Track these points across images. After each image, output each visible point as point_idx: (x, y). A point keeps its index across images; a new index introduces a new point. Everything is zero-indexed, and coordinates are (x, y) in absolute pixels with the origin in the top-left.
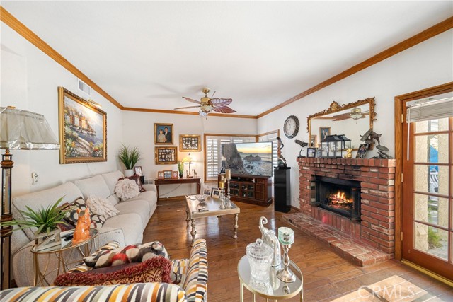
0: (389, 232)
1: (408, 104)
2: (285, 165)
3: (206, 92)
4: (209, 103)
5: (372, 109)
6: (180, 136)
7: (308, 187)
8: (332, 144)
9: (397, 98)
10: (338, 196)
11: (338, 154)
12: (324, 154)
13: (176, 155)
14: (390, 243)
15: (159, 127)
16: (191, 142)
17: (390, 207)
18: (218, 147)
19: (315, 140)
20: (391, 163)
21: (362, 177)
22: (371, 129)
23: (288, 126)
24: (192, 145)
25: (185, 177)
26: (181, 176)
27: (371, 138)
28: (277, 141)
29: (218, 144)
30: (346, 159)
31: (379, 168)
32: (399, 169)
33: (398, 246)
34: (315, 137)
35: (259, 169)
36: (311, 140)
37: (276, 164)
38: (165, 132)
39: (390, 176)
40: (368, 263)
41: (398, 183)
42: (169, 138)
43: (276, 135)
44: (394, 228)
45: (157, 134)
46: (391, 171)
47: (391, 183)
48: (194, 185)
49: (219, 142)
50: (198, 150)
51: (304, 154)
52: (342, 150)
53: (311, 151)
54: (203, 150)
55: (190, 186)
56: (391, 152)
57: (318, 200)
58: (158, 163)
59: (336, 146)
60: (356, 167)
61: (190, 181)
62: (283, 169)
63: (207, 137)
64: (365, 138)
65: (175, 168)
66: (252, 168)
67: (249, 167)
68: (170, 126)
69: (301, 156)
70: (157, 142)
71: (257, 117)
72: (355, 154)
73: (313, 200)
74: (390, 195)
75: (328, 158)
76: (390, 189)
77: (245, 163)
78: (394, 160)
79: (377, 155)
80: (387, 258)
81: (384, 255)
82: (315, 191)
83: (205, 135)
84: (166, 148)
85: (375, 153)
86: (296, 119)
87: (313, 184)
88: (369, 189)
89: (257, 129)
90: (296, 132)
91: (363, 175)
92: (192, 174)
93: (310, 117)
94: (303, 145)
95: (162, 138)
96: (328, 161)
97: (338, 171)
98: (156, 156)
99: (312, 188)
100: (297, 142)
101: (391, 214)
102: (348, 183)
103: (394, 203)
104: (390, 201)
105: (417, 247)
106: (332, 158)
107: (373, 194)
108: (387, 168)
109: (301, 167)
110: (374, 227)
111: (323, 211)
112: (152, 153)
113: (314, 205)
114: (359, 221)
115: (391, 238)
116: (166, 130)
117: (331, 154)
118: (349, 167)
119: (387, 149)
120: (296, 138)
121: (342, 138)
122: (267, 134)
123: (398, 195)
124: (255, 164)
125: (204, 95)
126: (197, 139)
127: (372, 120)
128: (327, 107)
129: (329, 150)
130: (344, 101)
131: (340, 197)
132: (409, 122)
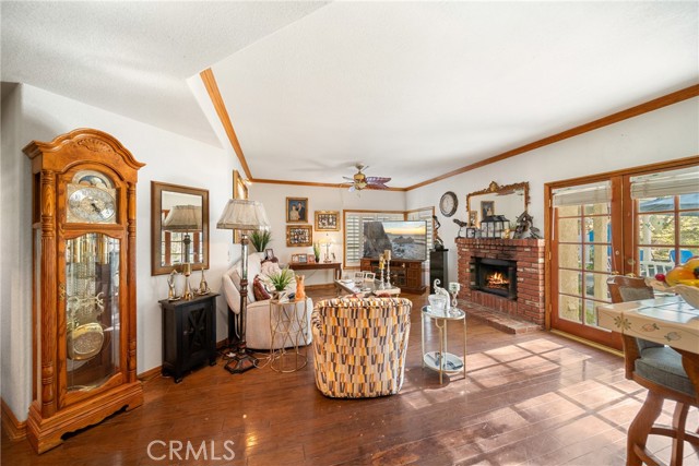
0: (540, 305)
1: (553, 191)
2: (442, 247)
3: (359, 167)
4: (364, 180)
5: (527, 193)
6: (316, 212)
7: (468, 270)
8: (491, 224)
9: (546, 185)
10: (495, 277)
11: (497, 235)
12: (484, 235)
13: (310, 236)
14: (541, 315)
15: (291, 202)
16: (328, 220)
17: (541, 283)
18: (360, 226)
19: (475, 218)
20: (541, 243)
21: (518, 256)
22: (526, 212)
23: (445, 203)
24: (329, 224)
25: (321, 262)
26: (317, 260)
27: (526, 220)
28: (431, 219)
29: (360, 222)
30: (504, 240)
31: (531, 247)
32: (548, 248)
33: (548, 318)
34: (475, 213)
35: (410, 253)
36: (470, 217)
37: (430, 245)
38: (298, 207)
39: (540, 255)
40: (520, 331)
41: (547, 260)
42: (303, 216)
43: (430, 213)
44: (544, 301)
45: (289, 210)
46: (541, 250)
47: (541, 260)
48: (331, 271)
49: (361, 219)
50: (336, 230)
51: (463, 235)
52: (501, 231)
53: (470, 232)
54: (342, 231)
55: (327, 273)
56: (542, 234)
57: (478, 283)
58: (289, 245)
59: (495, 226)
60: (513, 247)
61: (327, 266)
62: (439, 252)
63: (347, 213)
64: (520, 220)
65: (310, 251)
66: (403, 251)
67: (399, 250)
68: (304, 201)
69: (459, 237)
70: (289, 220)
71: (406, 190)
72: (512, 234)
73: (473, 283)
74: (541, 272)
75: (488, 239)
76: (540, 266)
77: (393, 246)
78: (543, 241)
79: (529, 236)
80: (538, 329)
81: (535, 326)
82: (474, 274)
83: (345, 211)
84: (300, 227)
85: (528, 234)
86: (454, 196)
87: (472, 267)
88: (523, 267)
89: (406, 205)
90: (454, 210)
91: (519, 254)
92: (331, 258)
93: (469, 195)
94: (462, 224)
95: (295, 215)
96: (487, 242)
97: (497, 252)
98: (288, 236)
99: (472, 270)
100: (455, 221)
101: (541, 289)
102: (506, 264)
103: (544, 279)
104: (541, 277)
105: (561, 316)
106: (491, 239)
107: (527, 272)
108: (537, 247)
109: (460, 248)
110: (528, 302)
111: (482, 294)
112: (283, 232)
113: (473, 289)
114: (515, 299)
115: (541, 310)
116: (300, 206)
117: (491, 235)
118: (506, 248)
119: (538, 230)
120: (454, 217)
121: (501, 219)
122: (419, 210)
123: (547, 272)
124: (406, 247)
125: (357, 171)
126: (335, 215)
127: (527, 204)
128: (487, 187)
129: (488, 231)
130: (503, 182)
131: (497, 278)
132: (554, 207)
